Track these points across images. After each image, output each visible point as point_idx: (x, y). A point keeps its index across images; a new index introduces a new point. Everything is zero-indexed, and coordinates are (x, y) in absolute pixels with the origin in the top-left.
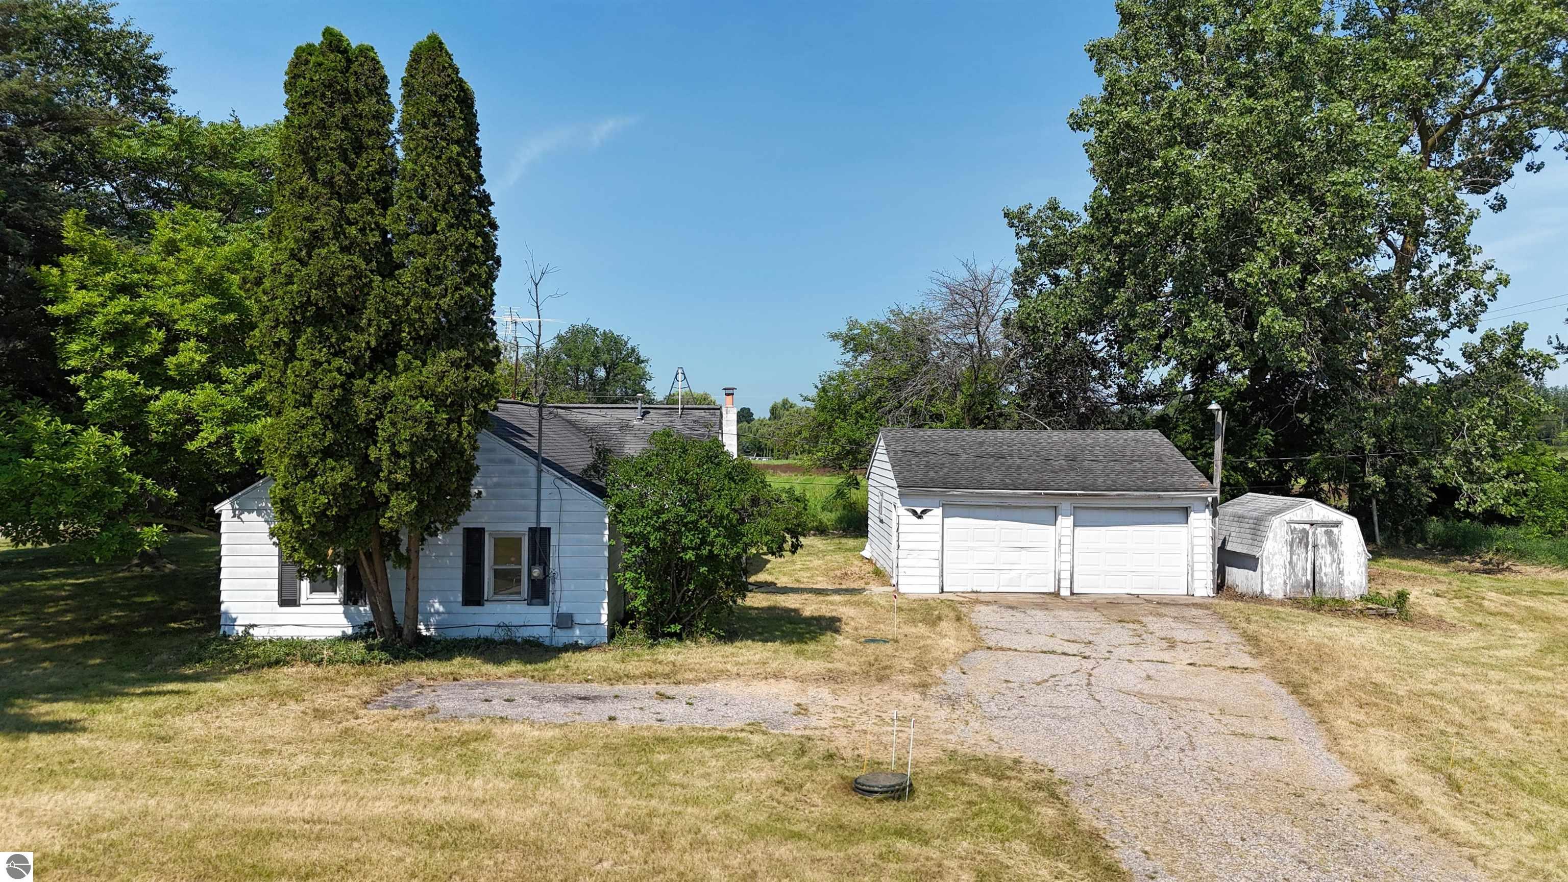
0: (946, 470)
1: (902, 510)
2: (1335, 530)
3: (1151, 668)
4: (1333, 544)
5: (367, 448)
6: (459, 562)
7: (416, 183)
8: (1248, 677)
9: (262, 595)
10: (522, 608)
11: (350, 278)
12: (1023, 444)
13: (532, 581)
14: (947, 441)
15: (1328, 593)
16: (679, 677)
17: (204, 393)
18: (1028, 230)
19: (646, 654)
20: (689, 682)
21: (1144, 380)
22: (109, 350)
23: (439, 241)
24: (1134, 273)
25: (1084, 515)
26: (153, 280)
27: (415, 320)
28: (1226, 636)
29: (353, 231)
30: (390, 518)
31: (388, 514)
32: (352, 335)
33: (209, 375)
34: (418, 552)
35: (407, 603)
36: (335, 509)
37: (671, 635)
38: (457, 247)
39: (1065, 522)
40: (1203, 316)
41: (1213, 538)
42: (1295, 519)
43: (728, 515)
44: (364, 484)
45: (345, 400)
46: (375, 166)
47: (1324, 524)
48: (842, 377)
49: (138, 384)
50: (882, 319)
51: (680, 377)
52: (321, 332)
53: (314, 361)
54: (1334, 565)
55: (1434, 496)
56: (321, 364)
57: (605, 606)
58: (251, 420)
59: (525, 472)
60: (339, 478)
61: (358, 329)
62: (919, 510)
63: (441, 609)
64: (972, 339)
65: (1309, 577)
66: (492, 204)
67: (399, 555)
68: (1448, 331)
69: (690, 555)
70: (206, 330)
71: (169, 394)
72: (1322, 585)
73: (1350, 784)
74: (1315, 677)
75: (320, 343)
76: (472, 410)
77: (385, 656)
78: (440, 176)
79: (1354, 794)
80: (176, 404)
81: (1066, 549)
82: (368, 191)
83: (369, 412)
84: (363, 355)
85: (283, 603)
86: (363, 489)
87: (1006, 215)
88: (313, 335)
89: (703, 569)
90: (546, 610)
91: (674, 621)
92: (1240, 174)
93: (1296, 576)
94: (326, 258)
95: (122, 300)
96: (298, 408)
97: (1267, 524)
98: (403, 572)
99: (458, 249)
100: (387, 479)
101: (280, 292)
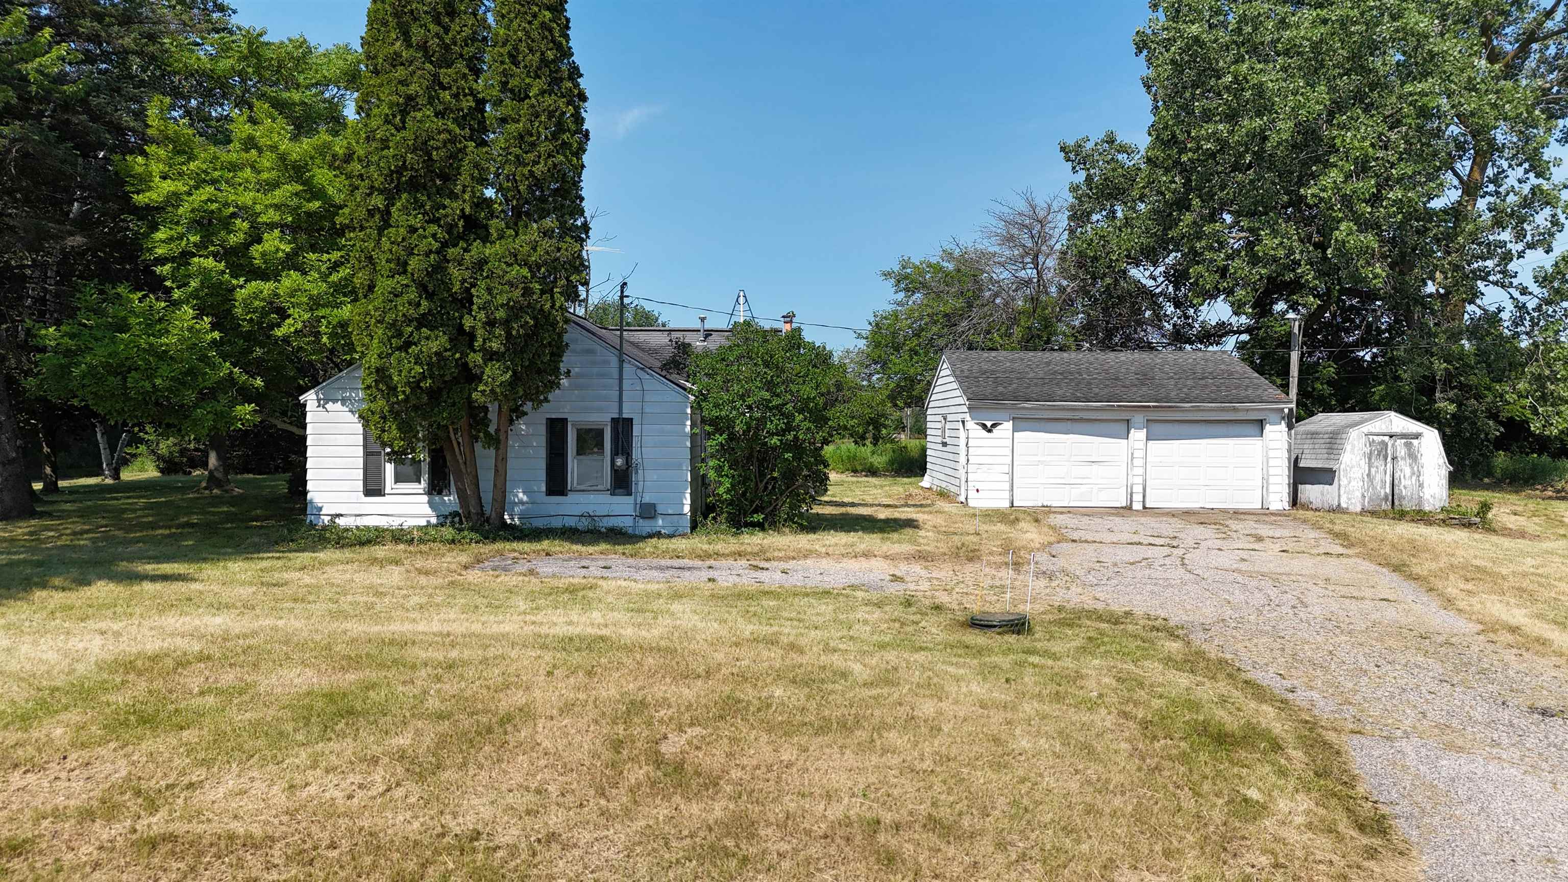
0: (1014, 386)
1: (970, 424)
2: (1415, 442)
3: (1244, 555)
4: (1413, 456)
5: (461, 317)
6: (543, 453)
7: (509, 47)
8: (1344, 560)
9: (346, 486)
10: (606, 498)
11: (445, 143)
12: (1091, 364)
13: (615, 471)
14: (1012, 361)
15: (1408, 506)
16: (768, 555)
17: (290, 280)
18: (1085, 164)
19: (732, 540)
20: (780, 559)
21: (1200, 319)
22: (195, 239)
23: (533, 106)
24: (1199, 196)
25: (1158, 428)
26: (235, 176)
27: (509, 189)
28: (1312, 534)
29: (446, 96)
30: (483, 392)
31: (481, 388)
32: (447, 202)
33: (292, 262)
34: (506, 432)
35: (495, 485)
36: (429, 381)
37: (753, 525)
38: (550, 112)
39: (1138, 435)
40: (1275, 233)
41: (1289, 451)
42: (1374, 430)
43: (814, 398)
44: (458, 355)
45: (439, 268)
46: (467, 31)
47: (1403, 436)
48: (895, 315)
49: (223, 272)
50: (934, 260)
51: (742, 300)
52: (415, 198)
53: (410, 226)
54: (1414, 478)
55: (1502, 429)
56: (416, 230)
57: (688, 496)
58: (338, 306)
59: (607, 362)
60: (434, 346)
61: (453, 196)
62: (989, 424)
63: (525, 498)
64: (1031, 273)
65: (1388, 490)
66: (581, 76)
67: (487, 434)
68: (1523, 252)
69: (775, 441)
70: (290, 219)
71: (253, 283)
72: (1402, 498)
73: (1475, 630)
74: (1414, 561)
75: (415, 209)
76: (564, 282)
77: (474, 535)
78: (533, 41)
79: (1481, 637)
80: (261, 292)
81: (1138, 462)
82: (461, 56)
83: (464, 281)
84: (457, 225)
85: (368, 492)
86: (457, 360)
87: (1063, 149)
88: (408, 201)
89: (788, 455)
90: (630, 500)
91: (756, 511)
92: (1312, 86)
93: (1374, 488)
94: (420, 121)
95: (207, 189)
96: (393, 277)
97: (1344, 436)
98: (492, 451)
99: (551, 115)
100: (483, 349)
101: (375, 158)
